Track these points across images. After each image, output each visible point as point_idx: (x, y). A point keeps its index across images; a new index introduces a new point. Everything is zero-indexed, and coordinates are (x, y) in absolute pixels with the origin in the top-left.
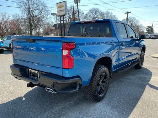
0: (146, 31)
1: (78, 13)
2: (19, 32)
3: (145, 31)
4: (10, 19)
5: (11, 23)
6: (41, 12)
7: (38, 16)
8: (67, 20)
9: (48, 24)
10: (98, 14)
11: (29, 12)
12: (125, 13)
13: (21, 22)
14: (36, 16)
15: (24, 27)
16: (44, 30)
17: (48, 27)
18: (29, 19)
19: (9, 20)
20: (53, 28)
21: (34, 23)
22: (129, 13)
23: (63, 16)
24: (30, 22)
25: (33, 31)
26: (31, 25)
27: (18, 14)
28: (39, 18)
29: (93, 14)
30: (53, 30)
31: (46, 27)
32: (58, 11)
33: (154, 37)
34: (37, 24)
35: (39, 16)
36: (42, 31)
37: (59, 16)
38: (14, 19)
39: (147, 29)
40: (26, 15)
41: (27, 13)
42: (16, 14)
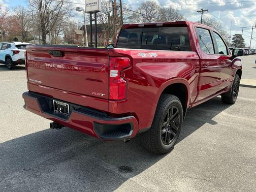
0: (233, 42)
1: (121, 9)
2: (24, 37)
3: (230, 42)
4: (9, 15)
5: (10, 22)
6: (61, 5)
7: (56, 12)
8: (104, 19)
9: (71, 24)
10: (155, 11)
11: (41, 4)
12: (199, 12)
13: (28, 21)
14: (52, 12)
15: (32, 29)
16: (65, 36)
17: (73, 30)
18: (41, 15)
19: (7, 15)
20: (81, 32)
21: (48, 22)
22: (205, 11)
23: (95, 12)
24: (42, 20)
25: (47, 36)
26: (43, 26)
27: (23, 7)
28: (57, 15)
29: (146, 10)
30: (81, 35)
31: (69, 30)
32: (87, 5)
34: (54, 24)
35: (58, 11)
36: (62, 36)
37: (88, 12)
38: (16, 15)
39: (233, 39)
40: (36, 9)
41: (37, 6)
42: (20, 6)
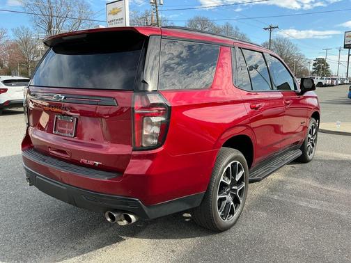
0: (314, 69)
3: (311, 68)
4: (6, 39)
6: (78, 24)
11: (50, 23)
12: (266, 29)
13: (34, 47)
22: (274, 28)
27: (28, 29)
32: (109, 22)
33: (328, 82)
38: (18, 39)
39: (315, 64)
40: (43, 31)
41: (45, 26)
42: (23, 28)
